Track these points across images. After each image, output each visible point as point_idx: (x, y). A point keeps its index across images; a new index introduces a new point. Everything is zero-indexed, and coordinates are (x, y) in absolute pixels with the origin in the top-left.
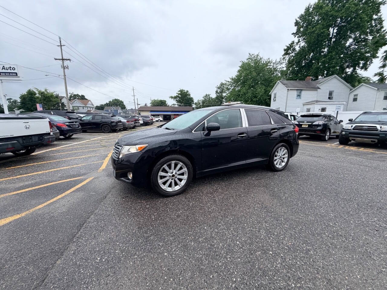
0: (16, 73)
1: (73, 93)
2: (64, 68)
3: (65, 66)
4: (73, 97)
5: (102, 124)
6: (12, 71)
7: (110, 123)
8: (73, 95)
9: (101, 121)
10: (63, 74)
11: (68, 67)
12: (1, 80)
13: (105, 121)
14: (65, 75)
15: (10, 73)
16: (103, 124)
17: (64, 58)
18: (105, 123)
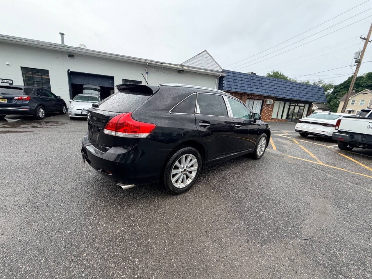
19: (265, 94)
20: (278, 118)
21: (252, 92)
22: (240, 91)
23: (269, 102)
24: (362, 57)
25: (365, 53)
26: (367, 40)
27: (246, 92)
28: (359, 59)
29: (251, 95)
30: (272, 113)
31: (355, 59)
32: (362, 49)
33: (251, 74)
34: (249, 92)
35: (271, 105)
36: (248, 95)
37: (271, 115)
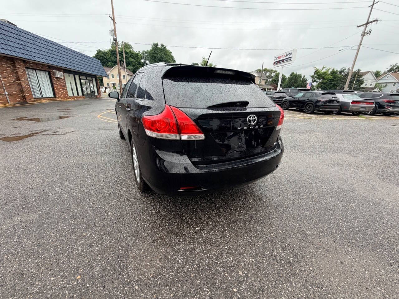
0: (291, 57)
1: (396, 64)
2: (363, 35)
3: (366, 32)
4: (394, 70)
5: (307, 103)
6: (290, 56)
7: (315, 101)
8: (395, 68)
9: (308, 99)
10: (359, 44)
11: (370, 32)
12: (283, 65)
13: (313, 99)
14: (361, 45)
15: (288, 58)
16: (309, 102)
17: (370, 20)
18: (310, 102)
19: (50, 62)
20: (75, 95)
21: (32, 58)
22: (9, 53)
23: (59, 74)
24: (116, 36)
25: (117, 33)
26: (113, 20)
27: (22, 56)
28: (114, 37)
29: (29, 62)
30: (67, 90)
31: (113, 37)
32: (113, 29)
33: (7, 22)
34: (27, 57)
35: (62, 78)
36: (24, 61)
37: (67, 92)
